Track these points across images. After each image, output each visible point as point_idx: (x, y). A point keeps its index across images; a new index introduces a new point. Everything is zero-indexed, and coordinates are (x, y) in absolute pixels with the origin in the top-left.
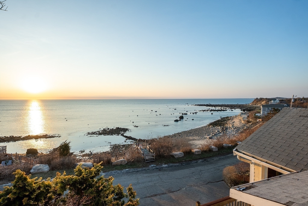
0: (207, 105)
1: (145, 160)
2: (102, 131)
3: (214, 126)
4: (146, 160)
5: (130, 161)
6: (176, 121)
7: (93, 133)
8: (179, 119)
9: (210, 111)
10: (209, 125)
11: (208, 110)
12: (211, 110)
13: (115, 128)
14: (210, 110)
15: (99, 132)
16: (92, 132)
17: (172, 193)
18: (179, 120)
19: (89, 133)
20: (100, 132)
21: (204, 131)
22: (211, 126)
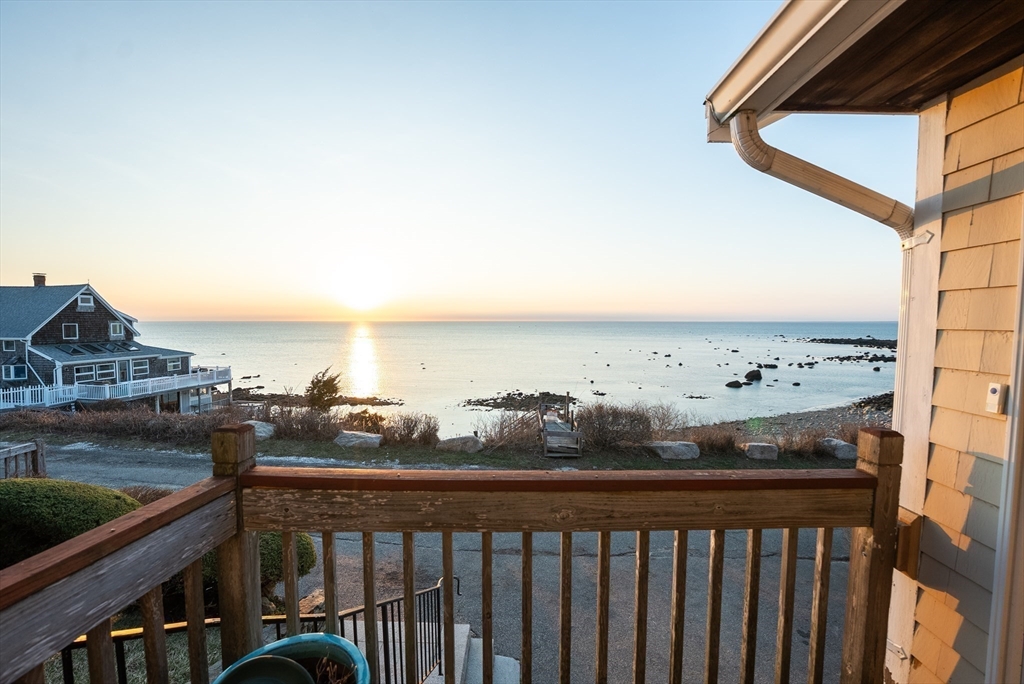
0: (860, 342)
1: (545, 449)
2: (503, 398)
3: (878, 409)
4: (549, 452)
5: (492, 446)
6: (735, 385)
7: (480, 403)
8: (743, 380)
9: (871, 360)
10: (860, 406)
11: (861, 358)
12: (875, 358)
13: (537, 394)
14: (870, 356)
15: (495, 400)
16: (478, 401)
17: (587, 558)
18: (745, 384)
19: (469, 402)
20: (498, 401)
21: (838, 421)
22: (867, 408)
